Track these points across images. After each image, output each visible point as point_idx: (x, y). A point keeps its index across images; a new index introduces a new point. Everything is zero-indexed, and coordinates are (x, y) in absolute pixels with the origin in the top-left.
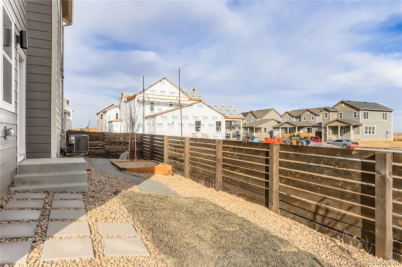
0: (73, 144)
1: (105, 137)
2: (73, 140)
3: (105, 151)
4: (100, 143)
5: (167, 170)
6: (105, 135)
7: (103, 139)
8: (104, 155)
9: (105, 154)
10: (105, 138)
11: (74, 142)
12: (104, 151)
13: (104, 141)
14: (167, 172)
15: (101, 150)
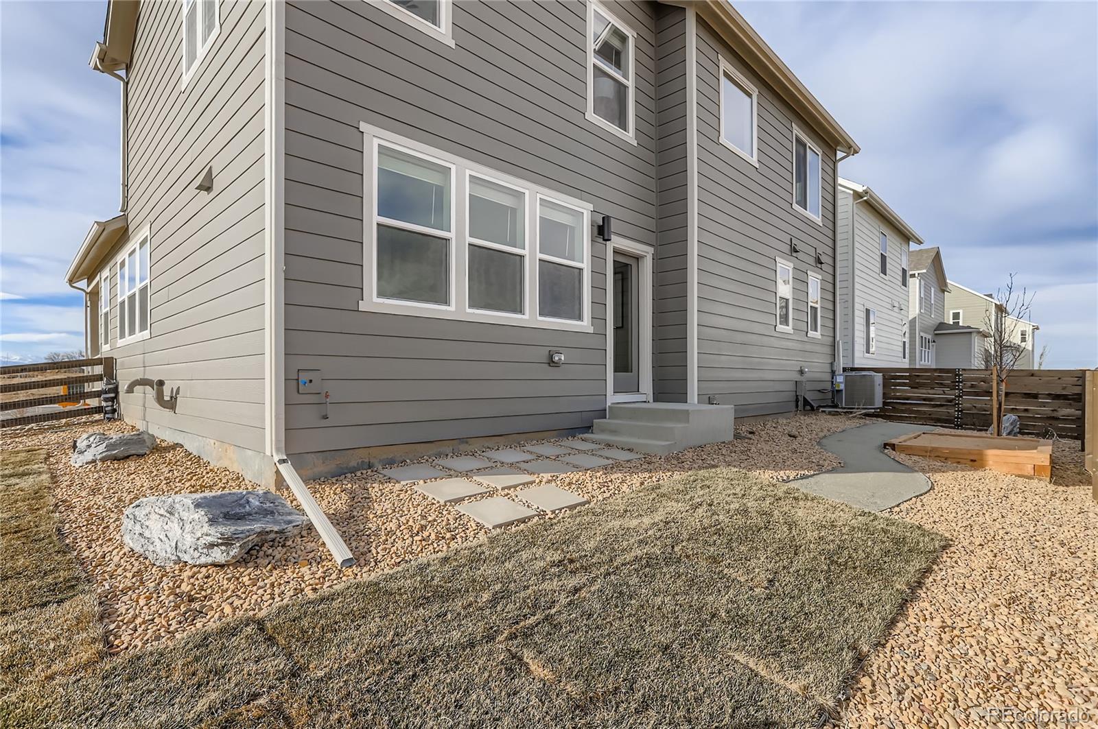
0: (842, 390)
1: (959, 379)
2: (841, 383)
3: (958, 411)
4: (944, 392)
5: (1029, 466)
6: (959, 375)
7: (953, 384)
8: (957, 421)
9: (958, 418)
10: (959, 382)
11: (842, 387)
12: (956, 411)
13: (957, 389)
14: (1029, 470)
15: (947, 409)
